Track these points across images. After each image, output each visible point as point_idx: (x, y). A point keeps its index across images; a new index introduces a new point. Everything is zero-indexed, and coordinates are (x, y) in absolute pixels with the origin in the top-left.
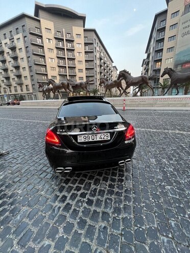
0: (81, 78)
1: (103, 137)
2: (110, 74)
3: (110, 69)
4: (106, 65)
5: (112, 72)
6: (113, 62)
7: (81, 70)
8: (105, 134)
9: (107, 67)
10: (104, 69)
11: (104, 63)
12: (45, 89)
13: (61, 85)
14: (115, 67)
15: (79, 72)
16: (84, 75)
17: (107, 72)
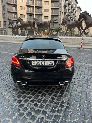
0: (46, 17)
1: (49, 63)
2: (73, 14)
3: (74, 10)
4: (70, 6)
5: (76, 12)
6: (77, 3)
7: (47, 10)
8: (51, 62)
9: (72, 7)
10: (69, 10)
11: (69, 4)
12: (14, 26)
13: (28, 23)
14: (79, 7)
15: (45, 11)
16: (49, 14)
17: (71, 12)
